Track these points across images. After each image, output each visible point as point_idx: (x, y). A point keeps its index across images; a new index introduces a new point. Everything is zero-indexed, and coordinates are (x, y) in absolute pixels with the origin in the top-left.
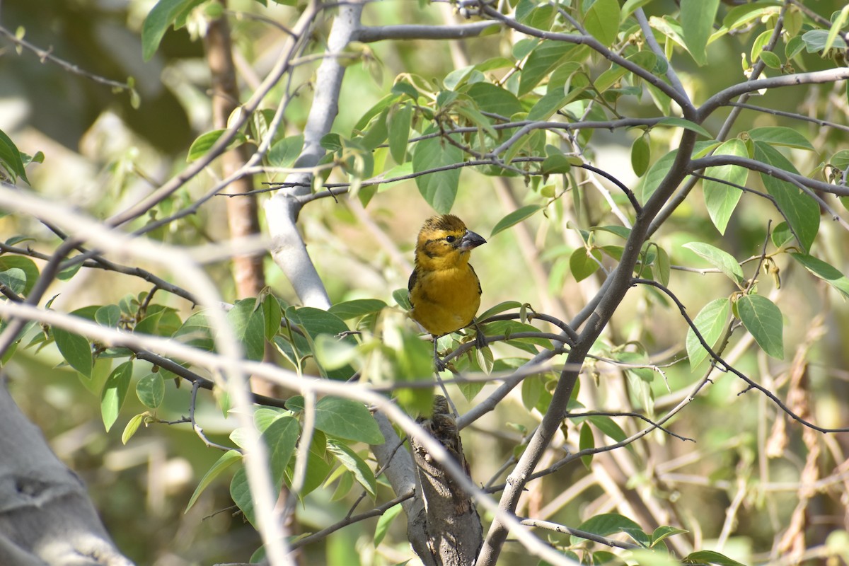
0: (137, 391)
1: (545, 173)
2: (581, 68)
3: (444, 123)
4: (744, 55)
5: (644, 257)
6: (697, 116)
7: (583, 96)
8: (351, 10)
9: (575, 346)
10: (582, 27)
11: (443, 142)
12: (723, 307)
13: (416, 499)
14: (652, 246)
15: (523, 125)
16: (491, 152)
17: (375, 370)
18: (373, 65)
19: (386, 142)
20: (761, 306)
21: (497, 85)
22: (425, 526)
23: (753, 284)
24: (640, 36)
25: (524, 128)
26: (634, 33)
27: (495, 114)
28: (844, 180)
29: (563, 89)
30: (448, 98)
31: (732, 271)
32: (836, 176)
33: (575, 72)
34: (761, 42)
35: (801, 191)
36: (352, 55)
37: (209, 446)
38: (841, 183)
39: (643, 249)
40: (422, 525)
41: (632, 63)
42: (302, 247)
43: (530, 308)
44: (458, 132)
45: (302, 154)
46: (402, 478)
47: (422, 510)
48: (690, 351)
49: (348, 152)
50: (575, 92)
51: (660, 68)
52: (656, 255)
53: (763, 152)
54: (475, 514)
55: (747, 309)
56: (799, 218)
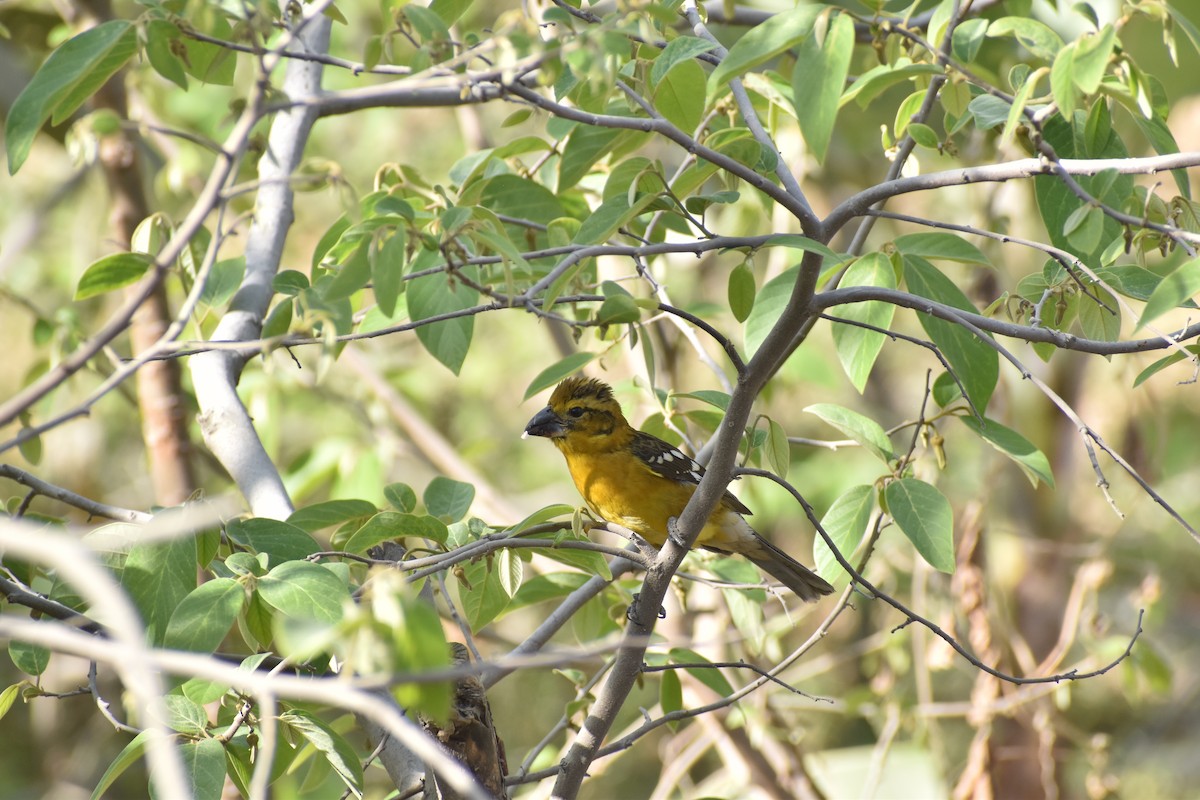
0: (10, 650)
1: (602, 323)
2: (651, 165)
3: (452, 254)
4: (884, 128)
5: (750, 436)
6: (822, 230)
7: (655, 206)
8: (307, 69)
10: (652, 107)
11: (452, 282)
12: (865, 498)
13: (426, 796)
14: (762, 418)
15: (569, 251)
16: (524, 294)
17: (364, 656)
18: (345, 191)
19: (370, 282)
20: (920, 495)
21: (525, 176)
23: (907, 462)
24: (732, 102)
25: (571, 256)
26: (722, 97)
27: (525, 220)
28: (1037, 318)
29: (626, 197)
30: (458, 217)
31: (876, 442)
32: (1026, 311)
33: (643, 172)
34: (908, 108)
35: (975, 336)
36: (313, 177)
37: (119, 728)
38: (1033, 322)
39: (749, 424)
41: (723, 157)
42: (247, 424)
43: (588, 514)
44: (474, 263)
45: (244, 284)
46: (404, 764)
48: (820, 564)
49: (312, 316)
50: (643, 202)
51: (766, 163)
52: (768, 432)
53: (916, 270)
55: (900, 500)
56: (969, 365)
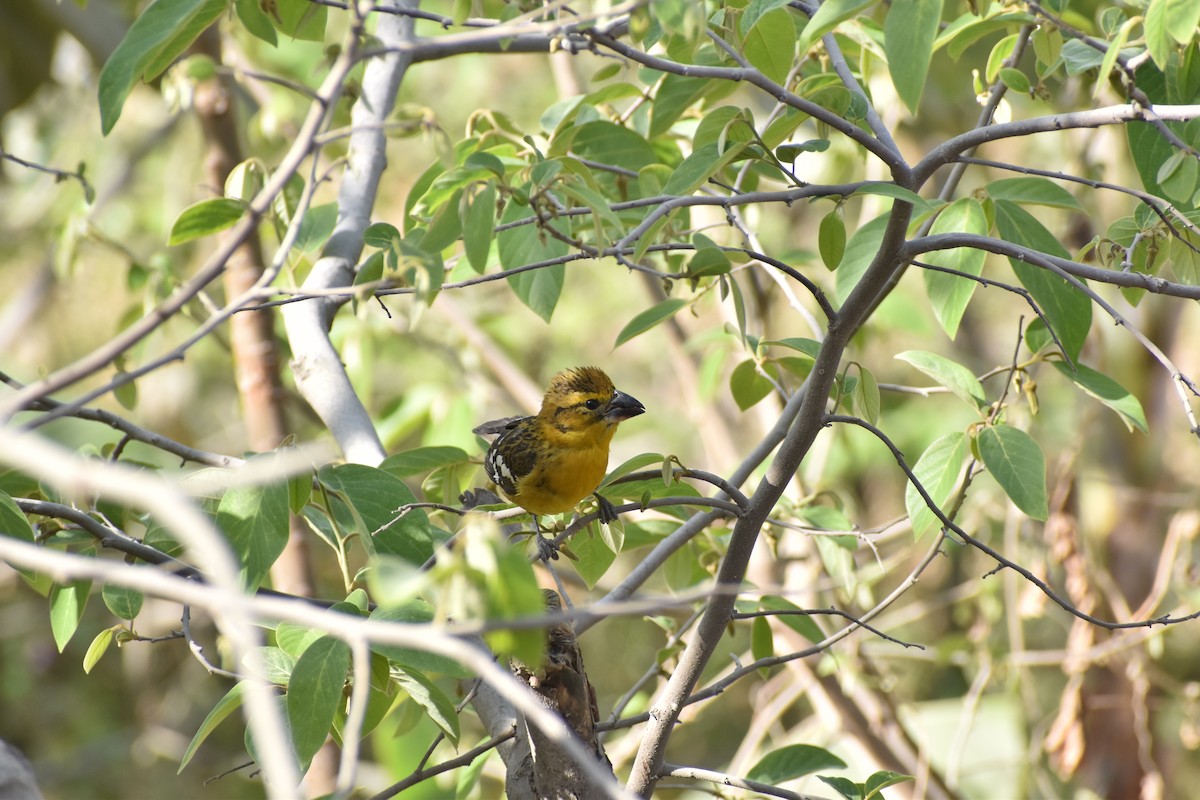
0: (103, 594)
1: (693, 275)
2: (741, 114)
3: (542, 207)
4: (976, 73)
5: (841, 383)
6: (913, 178)
7: (745, 154)
9: (744, 515)
10: (742, 56)
11: (543, 236)
12: (957, 445)
13: (518, 741)
14: (852, 366)
15: (660, 202)
16: (614, 246)
17: (458, 602)
18: (439, 137)
19: (462, 234)
20: (1013, 442)
21: (617, 122)
22: (532, 781)
23: (999, 409)
25: (661, 207)
26: (814, 45)
27: (616, 167)
28: (1128, 262)
29: (716, 146)
30: (549, 171)
31: (968, 390)
32: (1117, 255)
33: (732, 121)
34: (999, 54)
36: (408, 123)
37: (213, 672)
38: (1124, 267)
39: (840, 371)
40: (527, 779)
41: (814, 105)
42: (340, 370)
43: (677, 462)
44: (564, 215)
45: (336, 230)
46: (496, 710)
47: (527, 757)
48: (912, 511)
49: (405, 262)
50: (734, 151)
51: (856, 110)
52: (859, 379)
53: (1008, 215)
54: (605, 761)
55: (992, 447)
56: (1061, 310)
